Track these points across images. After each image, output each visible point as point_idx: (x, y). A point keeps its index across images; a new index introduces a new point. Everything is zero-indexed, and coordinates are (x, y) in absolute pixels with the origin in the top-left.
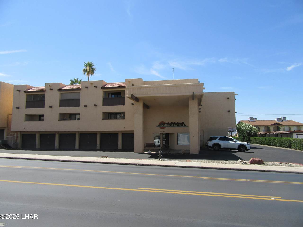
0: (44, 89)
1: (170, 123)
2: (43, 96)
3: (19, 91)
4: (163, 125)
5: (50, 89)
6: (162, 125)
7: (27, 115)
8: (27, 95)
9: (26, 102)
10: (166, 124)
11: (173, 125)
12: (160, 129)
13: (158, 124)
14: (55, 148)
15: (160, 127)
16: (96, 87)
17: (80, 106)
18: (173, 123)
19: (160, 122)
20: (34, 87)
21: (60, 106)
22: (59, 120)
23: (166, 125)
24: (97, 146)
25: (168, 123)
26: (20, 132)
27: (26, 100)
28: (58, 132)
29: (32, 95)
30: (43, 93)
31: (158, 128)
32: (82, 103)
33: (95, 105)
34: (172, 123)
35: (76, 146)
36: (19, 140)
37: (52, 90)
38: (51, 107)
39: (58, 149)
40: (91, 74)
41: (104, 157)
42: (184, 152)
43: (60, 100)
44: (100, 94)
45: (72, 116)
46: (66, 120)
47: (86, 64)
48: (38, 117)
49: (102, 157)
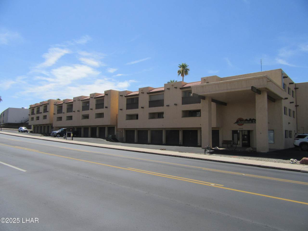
0: (137, 93)
1: (248, 119)
2: (137, 99)
3: (122, 96)
4: (241, 122)
5: (142, 93)
6: (239, 122)
7: (127, 115)
8: (127, 99)
9: (127, 104)
10: (244, 120)
11: (252, 122)
12: (237, 125)
13: (236, 121)
14: (148, 143)
15: (238, 124)
16: (176, 88)
17: (164, 106)
18: (252, 119)
19: (238, 119)
20: (132, 92)
21: (149, 107)
22: (149, 119)
23: (244, 122)
24: (180, 141)
25: (246, 120)
26: (125, 129)
27: (126, 103)
28: (149, 129)
29: (130, 98)
30: (137, 96)
31: (236, 124)
32: (166, 103)
33: (176, 105)
34: (250, 119)
35: (163, 141)
36: (124, 135)
37: (143, 93)
38: (142, 108)
39: (150, 143)
40: (186, 75)
41: (162, 150)
42: (251, 149)
43: (149, 101)
44: (179, 95)
45: (160, 115)
46: (154, 118)
47: (180, 65)
48: (136, 117)
49: (160, 150)
